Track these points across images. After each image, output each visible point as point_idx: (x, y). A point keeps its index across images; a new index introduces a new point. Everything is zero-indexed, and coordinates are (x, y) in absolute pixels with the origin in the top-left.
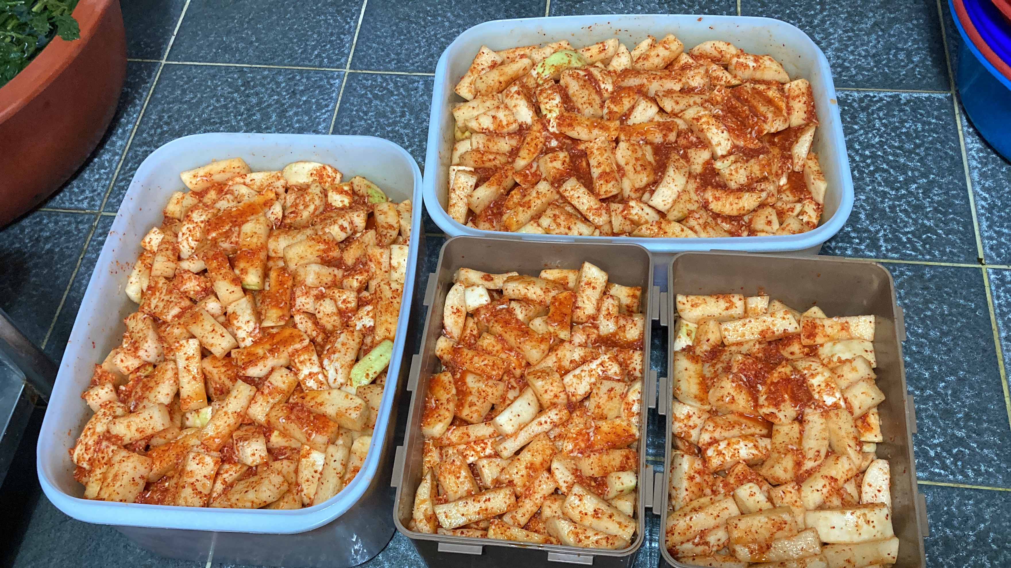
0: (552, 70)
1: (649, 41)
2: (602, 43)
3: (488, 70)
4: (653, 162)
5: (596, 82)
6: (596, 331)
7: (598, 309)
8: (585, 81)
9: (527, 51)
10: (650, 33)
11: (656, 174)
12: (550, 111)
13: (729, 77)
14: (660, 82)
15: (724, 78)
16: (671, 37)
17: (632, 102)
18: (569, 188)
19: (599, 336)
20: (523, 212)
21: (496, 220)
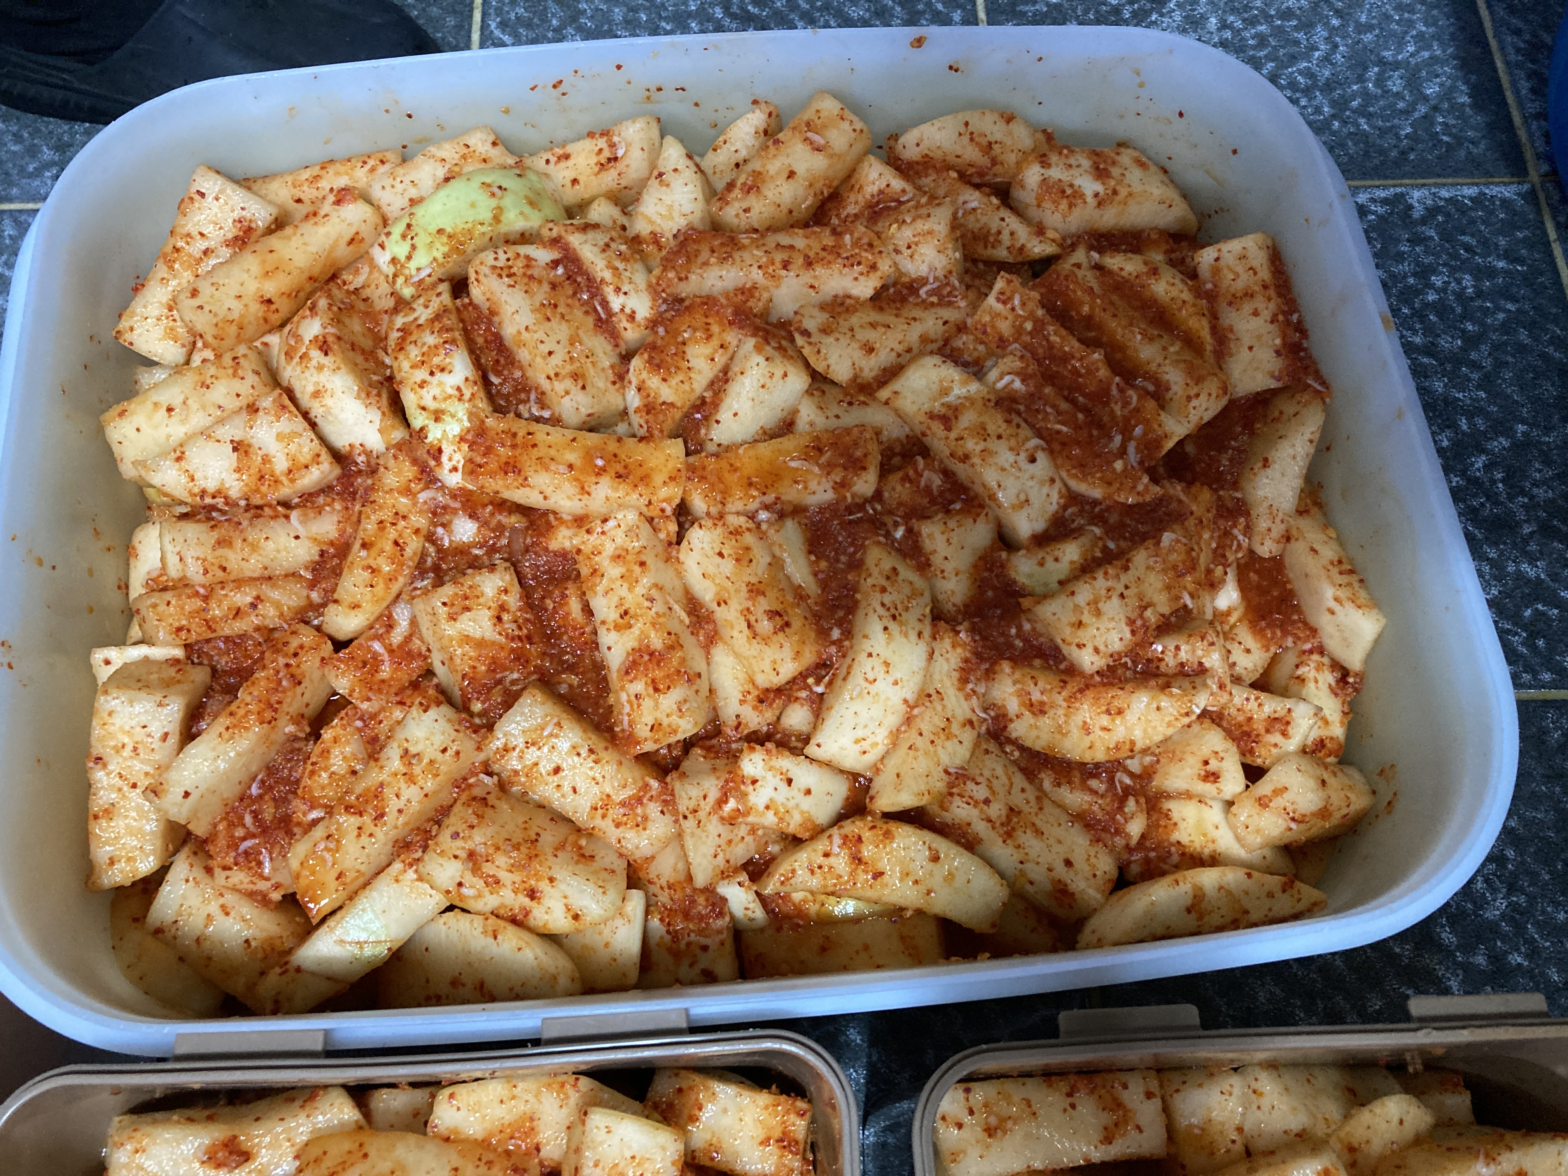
0: (440, 249)
1: (756, 119)
2: (605, 133)
3: (225, 253)
4: (811, 586)
5: (594, 287)
8: (554, 286)
9: (360, 176)
10: (760, 92)
11: (823, 634)
12: (437, 416)
13: (1023, 233)
14: (807, 277)
15: (1005, 237)
16: (830, 106)
17: (721, 359)
18: (520, 742)
20: (359, 835)
21: (271, 854)
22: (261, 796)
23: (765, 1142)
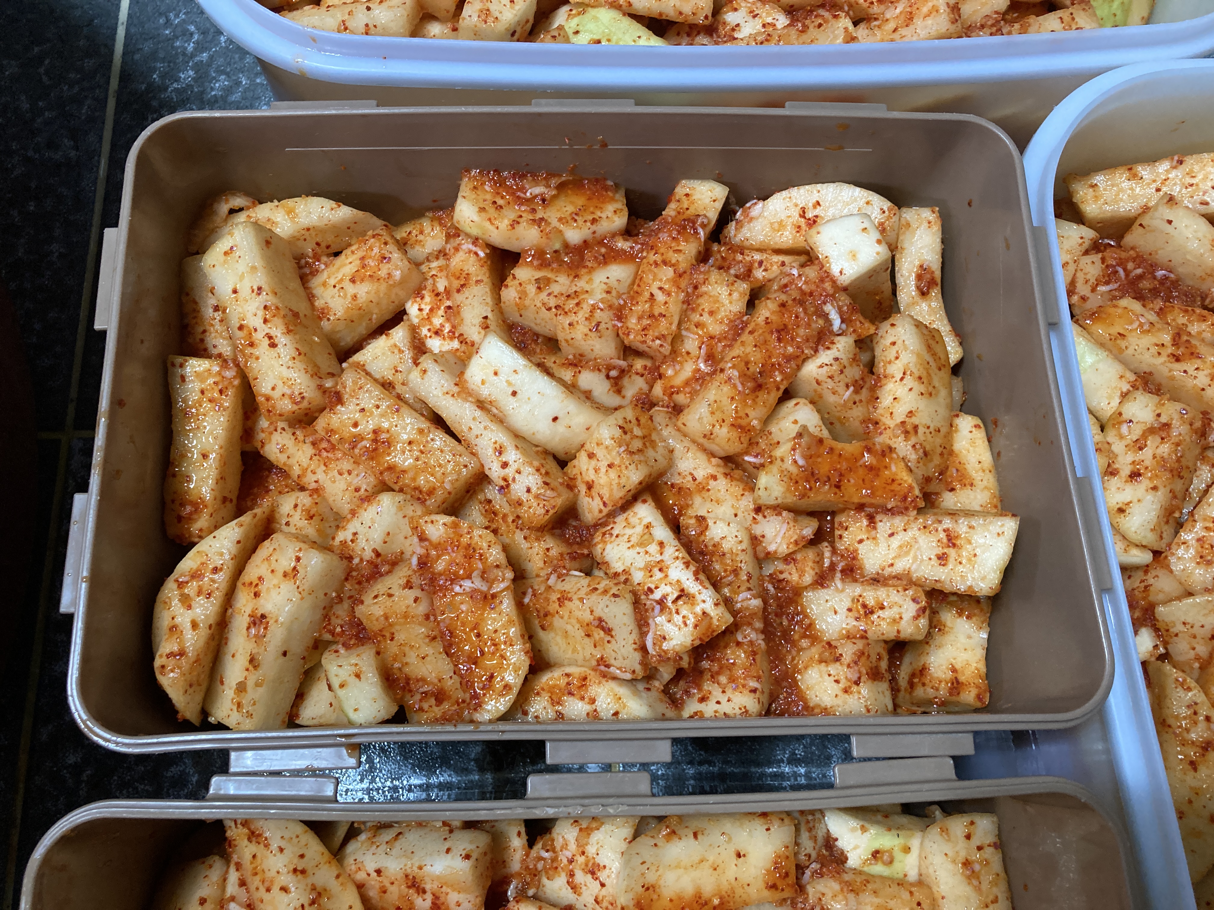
6: (808, 579)
7: (877, 580)
19: (798, 592)
20: (1157, 345)
21: (1115, 290)
22: (1155, 278)
23: (954, 670)
